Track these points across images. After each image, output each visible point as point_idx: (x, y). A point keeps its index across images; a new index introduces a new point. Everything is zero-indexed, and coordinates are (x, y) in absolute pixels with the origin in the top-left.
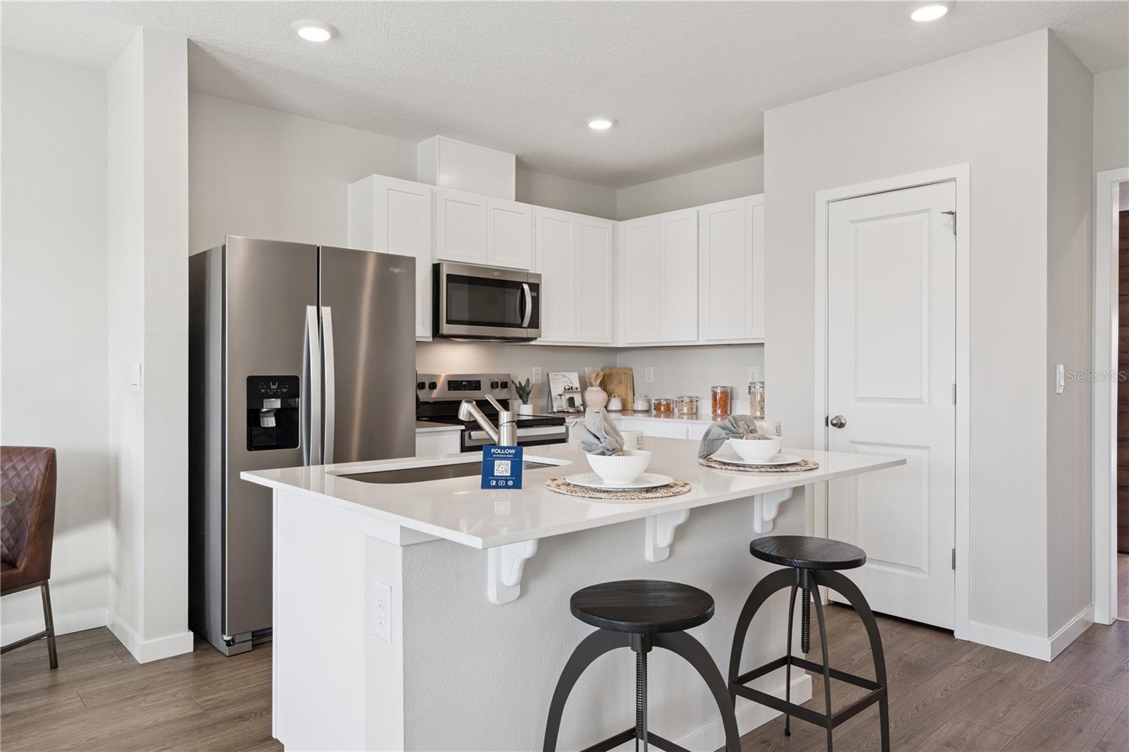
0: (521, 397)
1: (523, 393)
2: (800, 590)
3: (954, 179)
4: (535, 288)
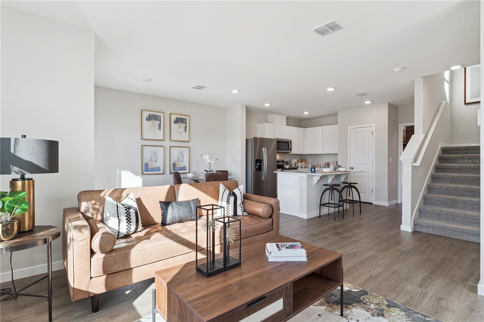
0: (286, 164)
1: (287, 163)
2: (349, 188)
3: (373, 126)
4: (291, 143)
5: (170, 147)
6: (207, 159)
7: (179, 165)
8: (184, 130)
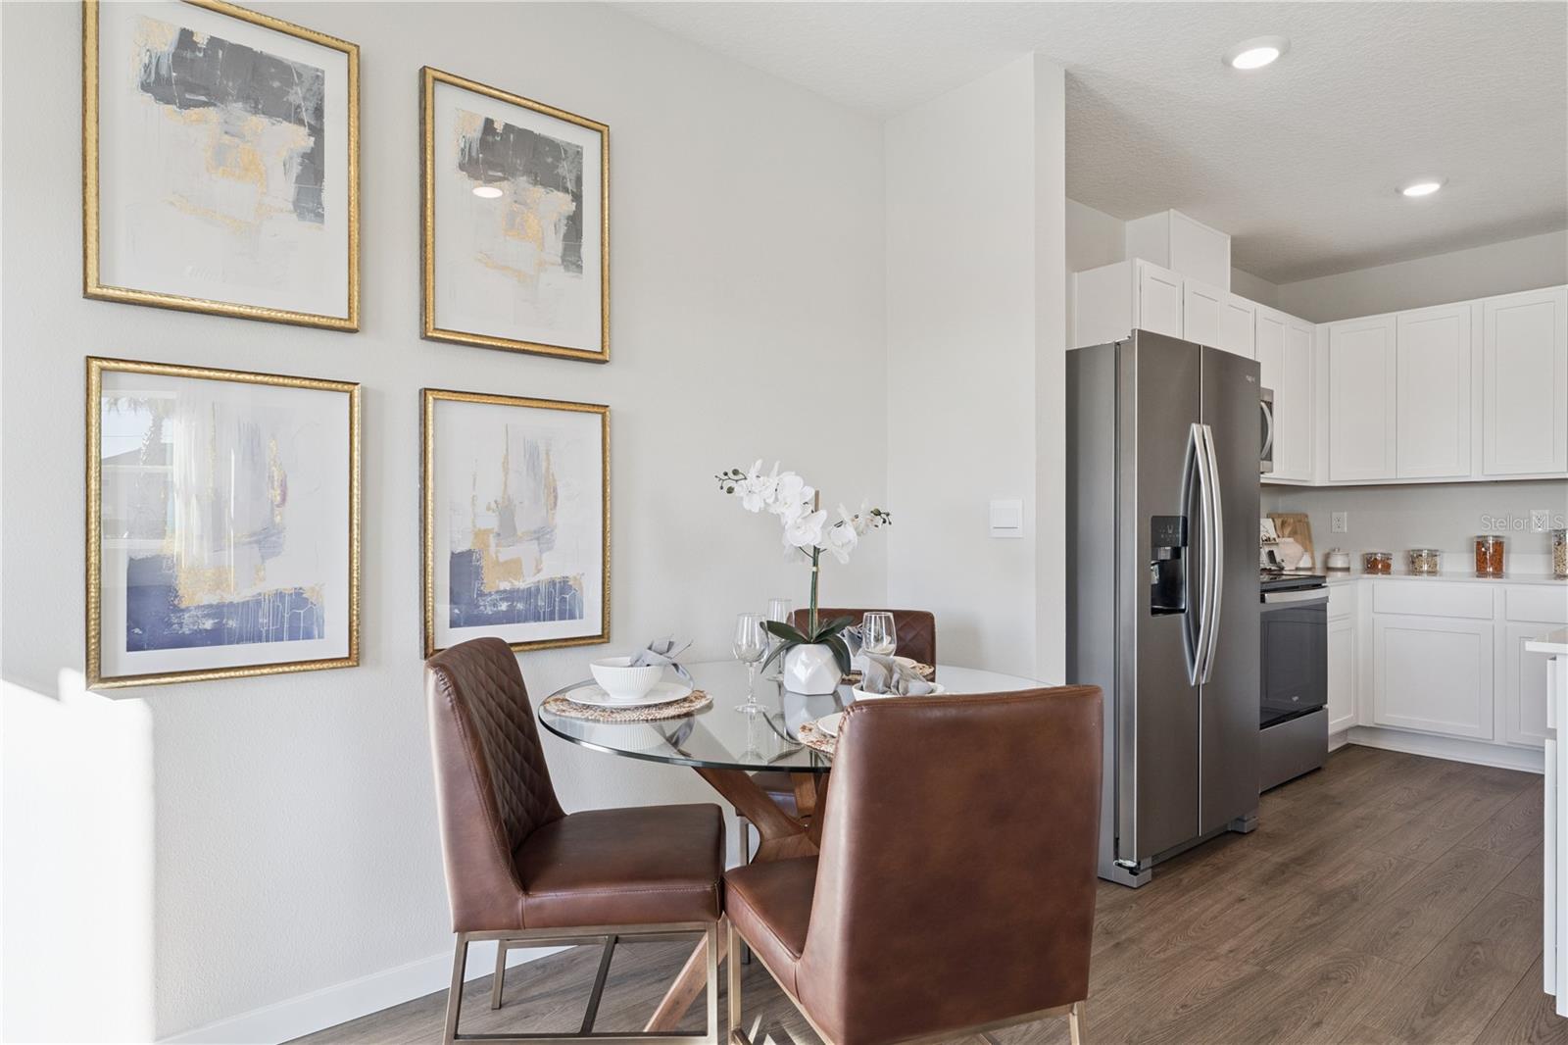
5: (424, 392)
6: (791, 513)
7: (513, 567)
8: (559, 246)
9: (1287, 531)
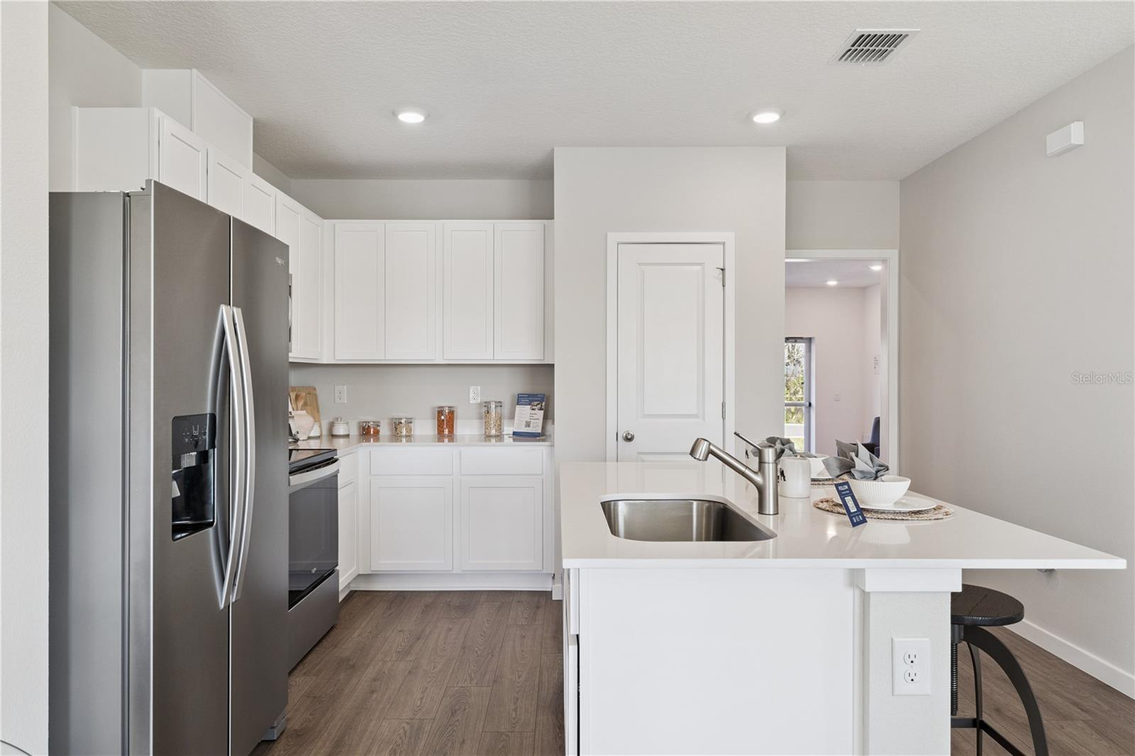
3: (722, 243)
9: (300, 403)
